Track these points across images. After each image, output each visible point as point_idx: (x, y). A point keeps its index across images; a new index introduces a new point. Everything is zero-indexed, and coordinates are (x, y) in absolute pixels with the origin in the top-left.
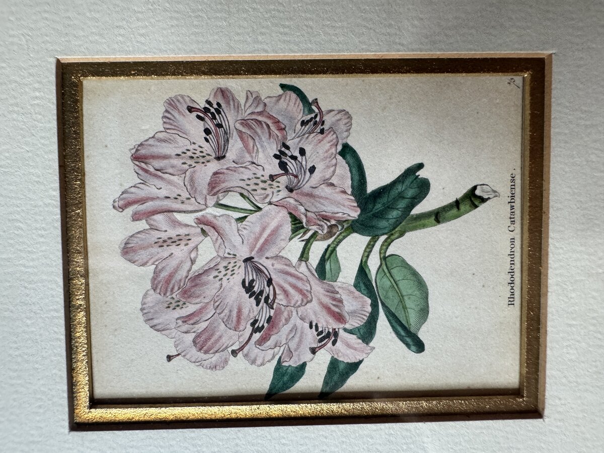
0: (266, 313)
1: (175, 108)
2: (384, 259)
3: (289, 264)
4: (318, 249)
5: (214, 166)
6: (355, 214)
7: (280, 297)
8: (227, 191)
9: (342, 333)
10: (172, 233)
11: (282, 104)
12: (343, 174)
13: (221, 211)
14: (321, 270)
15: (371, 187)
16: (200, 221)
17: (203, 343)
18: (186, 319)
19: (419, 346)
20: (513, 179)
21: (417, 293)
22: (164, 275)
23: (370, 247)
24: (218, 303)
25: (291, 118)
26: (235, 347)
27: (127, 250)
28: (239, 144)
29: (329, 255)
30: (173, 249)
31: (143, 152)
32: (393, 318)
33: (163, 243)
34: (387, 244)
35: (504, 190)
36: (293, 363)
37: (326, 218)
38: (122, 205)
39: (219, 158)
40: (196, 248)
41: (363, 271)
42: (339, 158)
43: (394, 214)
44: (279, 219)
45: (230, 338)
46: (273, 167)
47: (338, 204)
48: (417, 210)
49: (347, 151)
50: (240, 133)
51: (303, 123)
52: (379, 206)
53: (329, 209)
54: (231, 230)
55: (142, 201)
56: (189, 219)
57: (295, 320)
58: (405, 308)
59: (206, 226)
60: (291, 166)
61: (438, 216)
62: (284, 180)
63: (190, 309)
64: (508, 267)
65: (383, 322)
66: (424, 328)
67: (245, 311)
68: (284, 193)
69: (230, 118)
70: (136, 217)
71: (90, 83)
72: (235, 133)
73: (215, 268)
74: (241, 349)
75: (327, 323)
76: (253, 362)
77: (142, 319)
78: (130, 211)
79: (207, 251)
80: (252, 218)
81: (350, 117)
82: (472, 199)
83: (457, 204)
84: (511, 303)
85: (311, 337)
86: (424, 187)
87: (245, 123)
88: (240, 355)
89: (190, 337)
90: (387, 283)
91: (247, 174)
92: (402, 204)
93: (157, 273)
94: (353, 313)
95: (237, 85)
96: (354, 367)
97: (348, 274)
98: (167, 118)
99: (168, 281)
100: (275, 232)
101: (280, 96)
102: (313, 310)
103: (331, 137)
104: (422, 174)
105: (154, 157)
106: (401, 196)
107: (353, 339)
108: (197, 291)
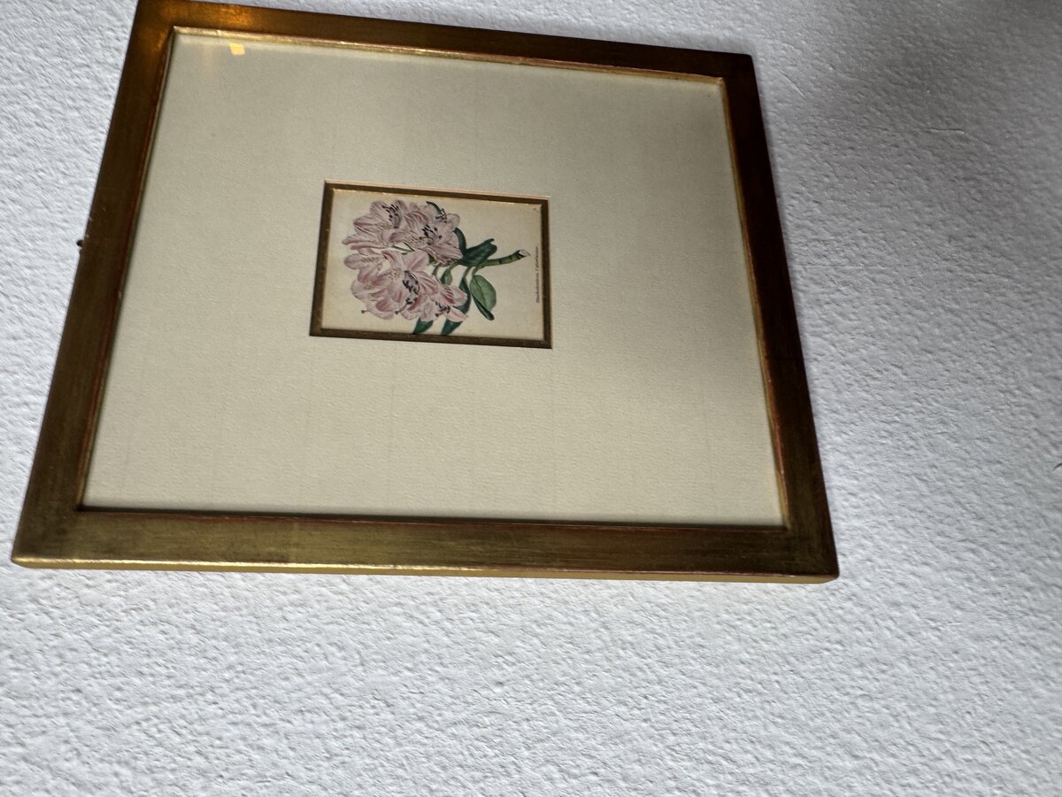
0: (415, 296)
1: (377, 206)
2: (474, 277)
3: (426, 275)
4: (441, 271)
5: (393, 231)
6: (460, 257)
7: (422, 290)
8: (398, 241)
9: (452, 308)
10: (370, 256)
11: (427, 209)
12: (455, 240)
13: (395, 249)
14: (442, 280)
15: (469, 246)
16: (384, 253)
17: (381, 306)
18: (373, 295)
19: (491, 317)
20: (537, 248)
21: (491, 293)
22: (364, 274)
23: (467, 272)
24: (390, 289)
25: (431, 216)
26: (398, 310)
27: (347, 262)
28: (406, 223)
29: (447, 273)
30: (371, 263)
31: (359, 221)
32: (479, 304)
33: (364, 260)
34: (475, 271)
35: (533, 253)
36: (426, 320)
37: (446, 258)
38: (347, 242)
39: (396, 228)
40: (381, 264)
41: (463, 282)
42: (454, 234)
43: (480, 258)
44: (423, 256)
45: (395, 306)
46: (422, 234)
47: (451, 251)
48: (491, 258)
49: (457, 231)
50: (406, 219)
51: (437, 218)
52: (472, 255)
53: (448, 254)
54: (399, 258)
55: (356, 242)
56: (379, 251)
57: (429, 301)
58: (484, 299)
59: (387, 255)
60: (430, 234)
61: (501, 261)
62: (426, 240)
63: (376, 290)
64: (535, 285)
65: (473, 304)
66: (494, 309)
67: (403, 294)
68: (426, 245)
69: (402, 212)
70: (353, 248)
71: (337, 192)
72: (404, 219)
73: (390, 273)
74: (400, 311)
75: (444, 303)
76: (406, 318)
77: (350, 292)
78: (350, 245)
79: (386, 265)
80: (409, 254)
81: (458, 217)
82: (518, 256)
83: (510, 257)
84: (538, 300)
85: (436, 309)
86: (494, 249)
87: (409, 215)
88: (399, 314)
89: (374, 303)
90: (475, 287)
91: (408, 235)
92: (483, 255)
93: (360, 273)
94: (459, 300)
95: (406, 199)
96: (457, 324)
97: (456, 282)
98: (372, 210)
99: (366, 276)
100: (421, 261)
101: (425, 207)
102: (438, 297)
103: (450, 225)
104: (493, 243)
105: (366, 224)
106: (483, 251)
107: (458, 311)
108: (381, 282)
